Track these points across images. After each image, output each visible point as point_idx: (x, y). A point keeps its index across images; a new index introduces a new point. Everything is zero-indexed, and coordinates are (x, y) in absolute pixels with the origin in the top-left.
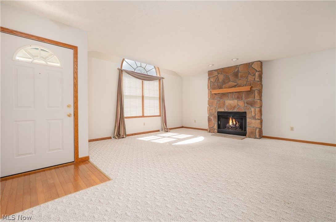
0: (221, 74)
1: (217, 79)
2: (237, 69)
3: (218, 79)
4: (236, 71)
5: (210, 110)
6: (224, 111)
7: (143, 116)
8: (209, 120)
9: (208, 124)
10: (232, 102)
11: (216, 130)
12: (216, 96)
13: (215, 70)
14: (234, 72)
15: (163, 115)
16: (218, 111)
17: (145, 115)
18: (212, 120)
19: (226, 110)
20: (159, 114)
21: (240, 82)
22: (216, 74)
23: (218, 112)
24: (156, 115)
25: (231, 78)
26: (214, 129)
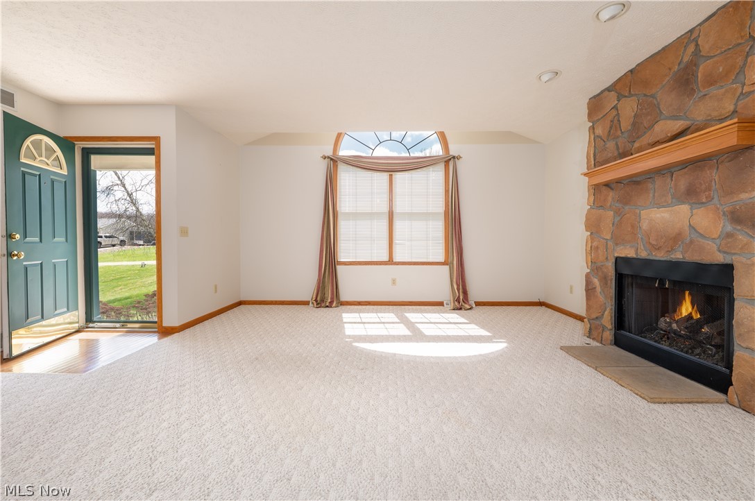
0: (630, 95)
1: (616, 121)
2: (692, 48)
3: (615, 124)
4: (686, 59)
5: (592, 250)
6: (635, 256)
7: (390, 262)
8: (589, 290)
9: (587, 304)
10: (666, 215)
11: (608, 332)
12: (611, 196)
13: (608, 89)
14: (676, 68)
15: (455, 262)
16: (616, 255)
17: (397, 258)
18: (599, 289)
19: (644, 254)
20: (442, 260)
21: (700, 111)
22: (612, 99)
23: (618, 260)
24: (431, 260)
25: (667, 99)
26: (604, 328)
